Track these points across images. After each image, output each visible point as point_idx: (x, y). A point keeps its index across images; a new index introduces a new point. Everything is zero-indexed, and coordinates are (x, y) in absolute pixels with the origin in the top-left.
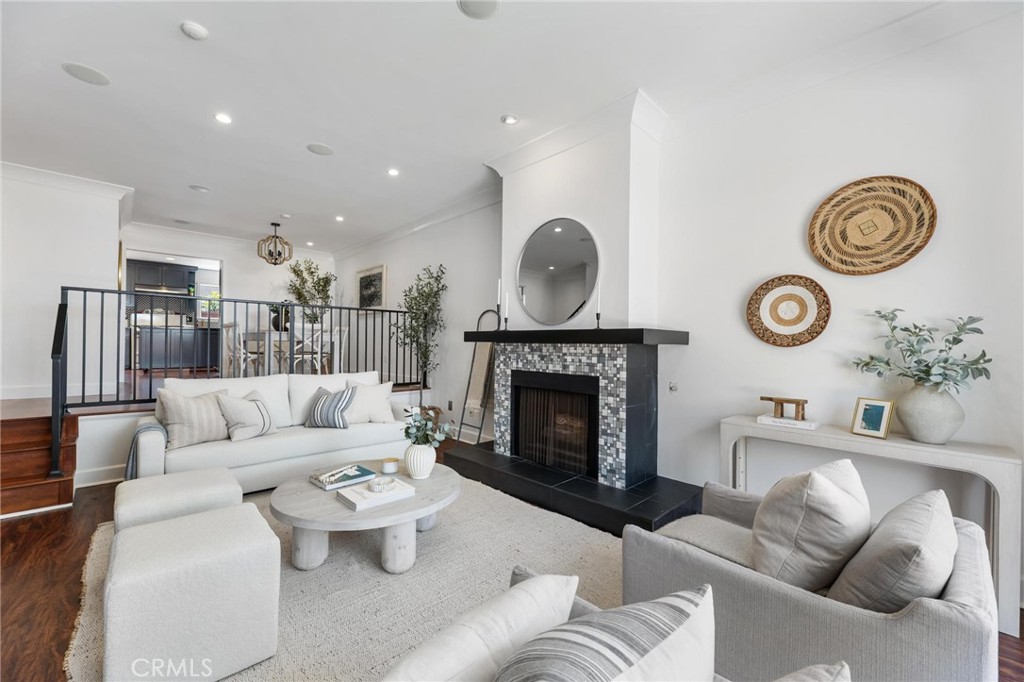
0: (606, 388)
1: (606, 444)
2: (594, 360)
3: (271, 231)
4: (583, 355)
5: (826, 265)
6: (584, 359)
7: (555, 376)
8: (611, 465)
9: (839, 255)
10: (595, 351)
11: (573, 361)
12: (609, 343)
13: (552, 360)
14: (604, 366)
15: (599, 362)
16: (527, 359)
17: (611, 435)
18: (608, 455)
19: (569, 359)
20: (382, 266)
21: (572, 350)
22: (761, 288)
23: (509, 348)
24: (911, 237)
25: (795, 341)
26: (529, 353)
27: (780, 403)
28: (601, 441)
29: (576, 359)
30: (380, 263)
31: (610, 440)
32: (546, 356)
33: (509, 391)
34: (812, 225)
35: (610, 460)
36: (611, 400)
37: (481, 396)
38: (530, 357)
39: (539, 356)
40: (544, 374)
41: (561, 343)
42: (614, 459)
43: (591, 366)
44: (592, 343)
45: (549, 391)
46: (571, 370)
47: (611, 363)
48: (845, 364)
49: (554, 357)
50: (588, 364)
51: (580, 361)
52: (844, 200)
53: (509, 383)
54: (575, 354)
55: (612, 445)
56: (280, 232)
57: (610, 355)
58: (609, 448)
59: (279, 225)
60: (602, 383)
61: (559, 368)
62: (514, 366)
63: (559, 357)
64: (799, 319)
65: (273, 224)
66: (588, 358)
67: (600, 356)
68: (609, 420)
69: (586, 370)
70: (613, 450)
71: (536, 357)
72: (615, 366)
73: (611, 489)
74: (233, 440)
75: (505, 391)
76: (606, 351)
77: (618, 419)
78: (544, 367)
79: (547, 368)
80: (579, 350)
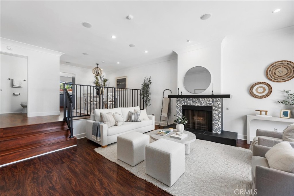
0: (215, 109)
1: (215, 123)
2: (211, 102)
3: (96, 66)
4: (207, 101)
5: (271, 80)
6: (207, 102)
7: (198, 106)
8: (217, 128)
9: (274, 78)
10: (211, 100)
11: (204, 103)
12: (215, 98)
13: (197, 102)
14: (214, 103)
15: (212, 103)
16: (188, 102)
17: (217, 121)
18: (215, 126)
19: (202, 102)
21: (203, 100)
22: (254, 85)
23: (181, 100)
24: (291, 74)
25: (262, 97)
26: (189, 101)
27: (261, 111)
28: (213, 122)
29: (205, 102)
30: (126, 75)
31: (216, 122)
32: (194, 101)
33: (182, 111)
34: (267, 71)
35: (216, 127)
36: (216, 112)
37: (167, 113)
38: (189, 102)
39: (192, 101)
40: (194, 106)
41: (200, 98)
42: (218, 127)
43: (210, 104)
44: (210, 98)
45: (195, 110)
46: (203, 105)
47: (216, 103)
48: (275, 102)
49: (198, 102)
50: (209, 103)
51: (206, 103)
52: (275, 65)
53: (182, 109)
54: (205, 101)
55: (217, 123)
56: (99, 66)
57: (216, 101)
58: (216, 124)
59: (98, 64)
60: (213, 108)
61: (199, 104)
62: (183, 104)
63: (199, 102)
64: (263, 92)
65: (97, 64)
66: (209, 102)
67: (213, 101)
68: (216, 117)
69: (208, 105)
70: (217, 124)
71: (191, 102)
72: (218, 104)
73: (217, 134)
74: (119, 125)
75: (180, 111)
76: (215, 100)
77: (219, 117)
78: (194, 104)
79: (195, 104)
80: (206, 100)
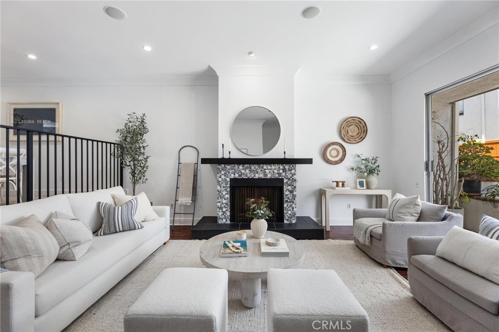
0: (287, 183)
1: (287, 206)
2: (281, 171)
4: (275, 169)
5: (344, 140)
6: (276, 171)
7: (260, 179)
8: (290, 214)
9: (347, 137)
10: (281, 167)
11: (270, 172)
12: (288, 164)
13: (257, 172)
14: (286, 173)
15: (283, 172)
16: (241, 172)
17: (290, 202)
18: (288, 210)
19: (267, 171)
20: (58, 104)
21: (269, 167)
22: (328, 145)
23: (228, 167)
24: (362, 135)
25: (336, 163)
26: (243, 169)
27: (337, 182)
28: (285, 205)
29: (271, 171)
31: (289, 204)
32: (253, 171)
33: (229, 189)
34: (341, 128)
35: (290, 212)
36: (289, 188)
37: (191, 195)
38: (243, 171)
39: (249, 171)
40: (253, 179)
41: (263, 164)
42: (292, 212)
43: (280, 174)
44: (280, 164)
45: (254, 187)
46: (269, 176)
47: (289, 172)
48: (348, 170)
49: (259, 171)
50: (278, 173)
51: (274, 172)
52: (349, 121)
53: (229, 185)
54: (271, 169)
55: (290, 206)
57: (289, 169)
58: (289, 208)
60: (285, 181)
61: (262, 176)
62: (232, 176)
63: (261, 171)
64: (337, 156)
66: (278, 170)
67: (284, 170)
68: (289, 196)
69: (277, 176)
70: (291, 208)
71: (247, 171)
72: (291, 173)
73: (291, 224)
75: (226, 190)
76: (287, 167)
77: (293, 195)
78: (253, 176)
79: (255, 176)
80: (273, 167)
